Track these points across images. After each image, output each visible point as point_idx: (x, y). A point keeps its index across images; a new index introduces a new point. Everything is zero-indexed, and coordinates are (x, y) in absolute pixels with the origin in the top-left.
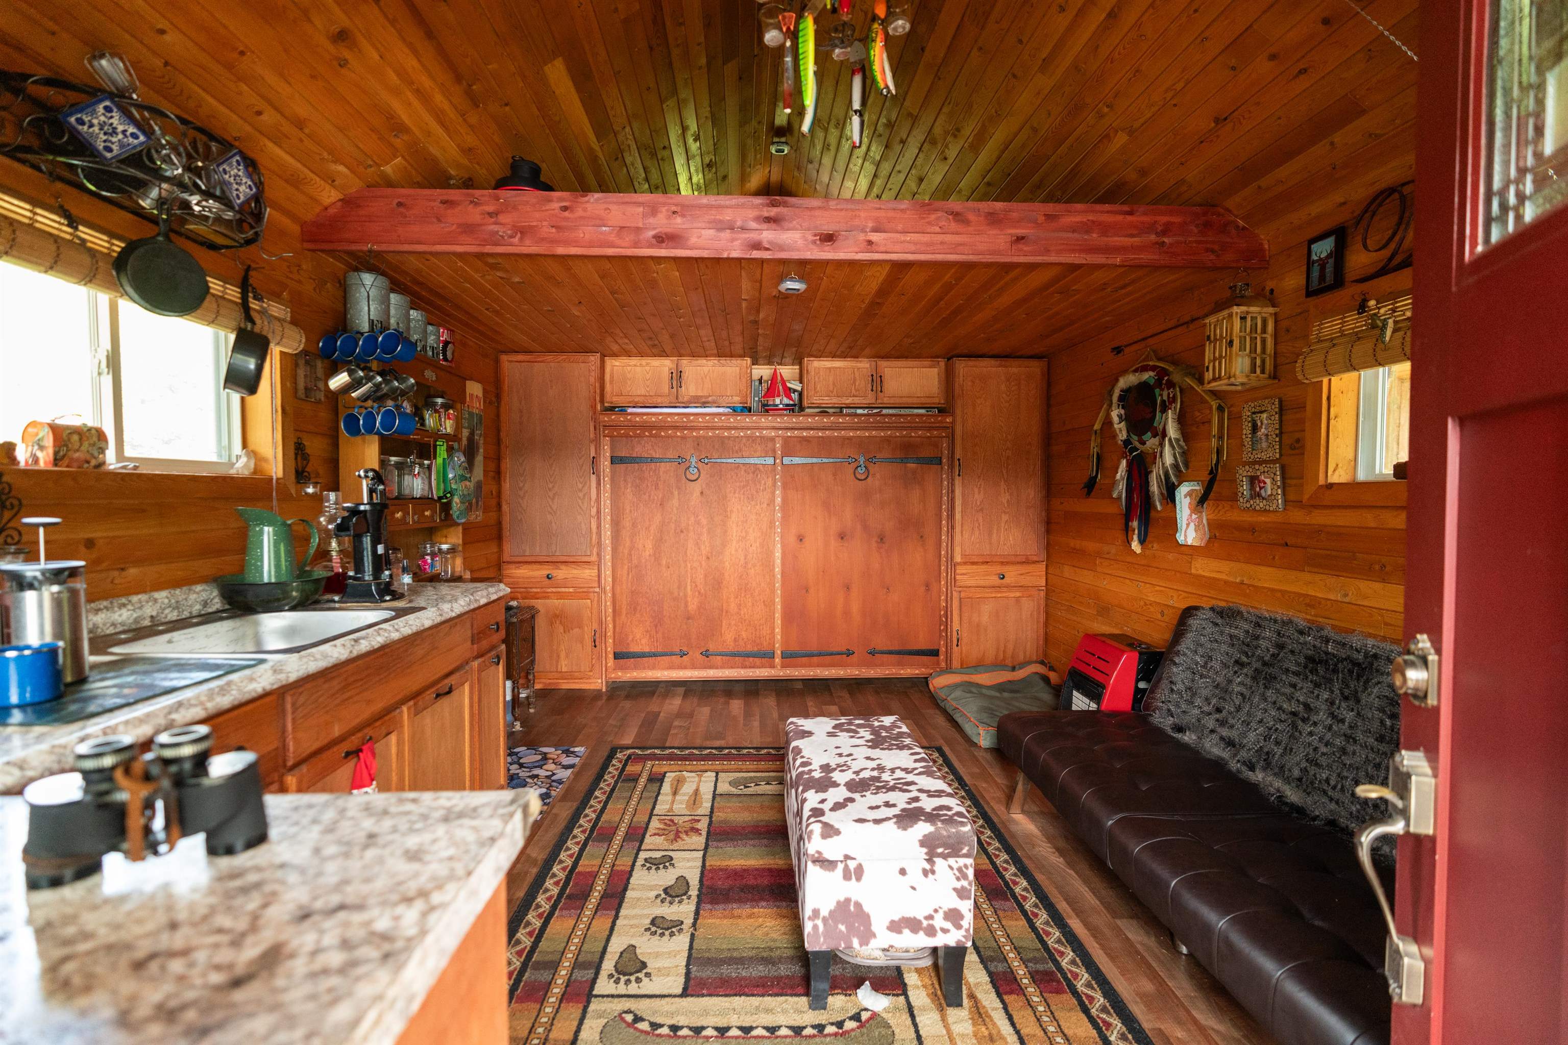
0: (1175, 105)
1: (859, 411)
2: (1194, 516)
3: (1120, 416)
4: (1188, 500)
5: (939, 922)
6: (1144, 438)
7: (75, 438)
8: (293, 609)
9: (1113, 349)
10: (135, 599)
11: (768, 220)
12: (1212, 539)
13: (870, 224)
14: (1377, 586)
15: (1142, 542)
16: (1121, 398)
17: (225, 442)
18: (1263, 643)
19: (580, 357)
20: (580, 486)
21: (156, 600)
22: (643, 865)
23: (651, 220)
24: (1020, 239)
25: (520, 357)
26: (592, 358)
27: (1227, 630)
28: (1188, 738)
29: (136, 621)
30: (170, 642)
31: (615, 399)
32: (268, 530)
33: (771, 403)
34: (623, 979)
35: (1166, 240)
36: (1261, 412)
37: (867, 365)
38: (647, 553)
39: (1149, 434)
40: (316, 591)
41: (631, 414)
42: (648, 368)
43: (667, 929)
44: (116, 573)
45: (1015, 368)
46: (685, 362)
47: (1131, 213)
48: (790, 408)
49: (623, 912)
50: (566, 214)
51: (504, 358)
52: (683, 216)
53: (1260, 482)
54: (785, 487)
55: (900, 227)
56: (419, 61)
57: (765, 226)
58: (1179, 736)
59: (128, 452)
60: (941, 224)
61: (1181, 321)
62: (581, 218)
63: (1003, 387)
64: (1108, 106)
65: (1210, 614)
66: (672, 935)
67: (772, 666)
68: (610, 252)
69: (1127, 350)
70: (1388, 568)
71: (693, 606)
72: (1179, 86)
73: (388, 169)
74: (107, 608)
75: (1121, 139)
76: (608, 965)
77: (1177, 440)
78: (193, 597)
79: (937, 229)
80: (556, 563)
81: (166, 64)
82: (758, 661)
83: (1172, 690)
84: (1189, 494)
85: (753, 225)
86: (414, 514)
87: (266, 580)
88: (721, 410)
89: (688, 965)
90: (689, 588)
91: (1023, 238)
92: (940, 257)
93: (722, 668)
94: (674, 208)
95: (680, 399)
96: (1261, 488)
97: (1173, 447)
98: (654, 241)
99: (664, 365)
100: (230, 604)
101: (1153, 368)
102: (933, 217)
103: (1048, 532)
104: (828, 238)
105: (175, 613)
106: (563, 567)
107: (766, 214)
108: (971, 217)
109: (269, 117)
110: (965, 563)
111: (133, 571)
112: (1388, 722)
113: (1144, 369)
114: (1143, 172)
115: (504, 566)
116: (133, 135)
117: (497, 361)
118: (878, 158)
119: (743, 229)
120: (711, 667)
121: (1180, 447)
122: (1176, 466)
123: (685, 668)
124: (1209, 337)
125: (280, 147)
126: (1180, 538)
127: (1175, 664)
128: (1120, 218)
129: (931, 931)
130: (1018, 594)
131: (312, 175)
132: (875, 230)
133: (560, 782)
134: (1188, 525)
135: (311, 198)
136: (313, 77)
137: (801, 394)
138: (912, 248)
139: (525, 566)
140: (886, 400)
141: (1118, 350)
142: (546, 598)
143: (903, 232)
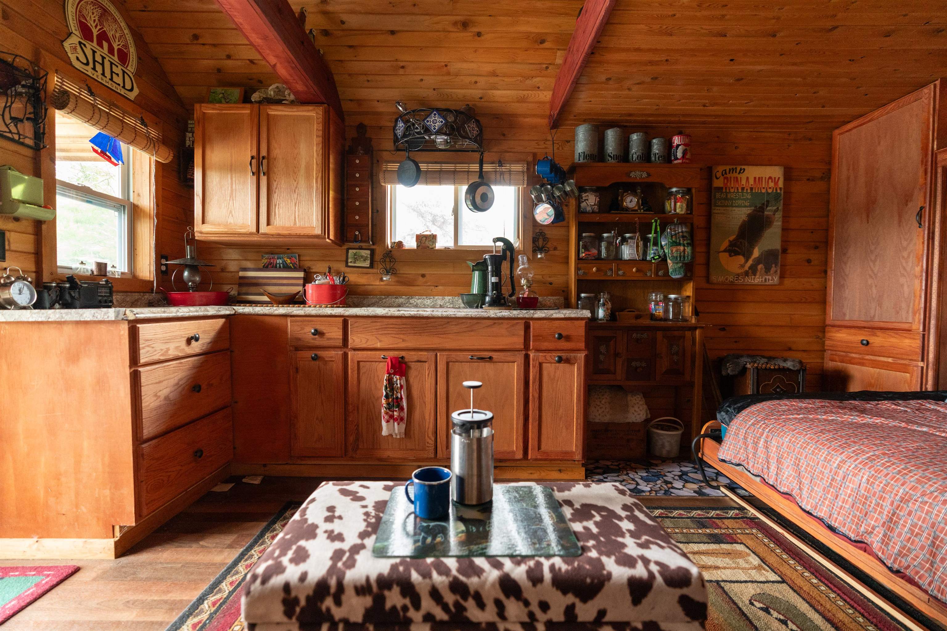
7: (424, 238)
10: (435, 298)
19: (911, 96)
20: (905, 243)
44: (433, 287)
51: (837, 130)
59: (460, 243)
73: (559, 62)
80: (874, 329)
86: (619, 270)
106: (879, 333)
111: (441, 288)
115: (827, 329)
116: (403, 126)
125: (498, 89)
131: (525, 93)
135: (536, 102)
136: (475, 51)
142: (862, 364)
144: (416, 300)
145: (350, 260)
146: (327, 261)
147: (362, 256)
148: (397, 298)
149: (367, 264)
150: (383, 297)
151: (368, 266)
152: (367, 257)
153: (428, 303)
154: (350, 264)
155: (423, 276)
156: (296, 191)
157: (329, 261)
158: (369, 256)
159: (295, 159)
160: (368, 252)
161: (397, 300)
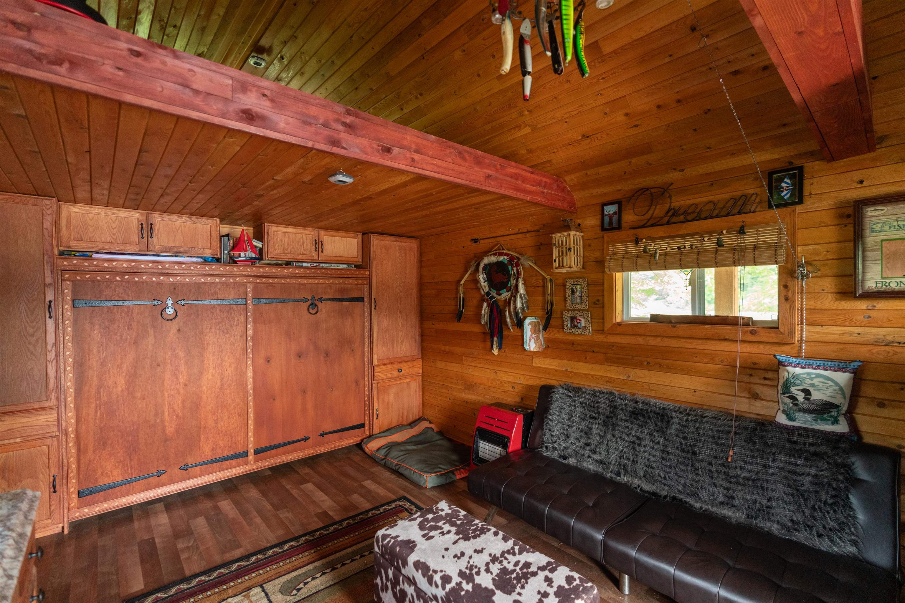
0: (566, 122)
1: (305, 265)
2: (534, 336)
3: (484, 279)
4: (530, 327)
6: (501, 292)
9: (473, 240)
11: (346, 125)
12: (548, 347)
13: (414, 147)
14: (646, 372)
15: (500, 347)
16: (484, 269)
18: (602, 405)
23: (241, 96)
24: (489, 176)
27: (577, 399)
28: (572, 461)
31: (73, 244)
33: (237, 255)
35: (545, 190)
36: (577, 285)
37: (312, 233)
38: (119, 389)
39: (505, 290)
41: (97, 259)
42: (114, 218)
45: (403, 243)
46: (155, 215)
47: (532, 173)
48: (253, 261)
52: (272, 100)
53: (577, 320)
54: (255, 321)
55: (430, 153)
57: (343, 129)
58: (565, 462)
60: (452, 157)
61: (520, 231)
63: (397, 254)
64: (528, 111)
65: (561, 391)
67: (248, 463)
68: (194, 115)
69: (481, 242)
70: (651, 364)
71: (170, 429)
72: (573, 113)
75: (528, 130)
77: (524, 295)
79: (450, 160)
82: (234, 462)
83: (552, 435)
84: (531, 323)
85: (334, 125)
88: (194, 260)
90: (166, 413)
91: (491, 176)
92: (451, 179)
93: (200, 476)
94: (263, 91)
95: (151, 248)
96: (577, 323)
97: (522, 299)
98: (244, 117)
99: (134, 217)
101: (507, 255)
102: (448, 151)
104: (387, 150)
107: (344, 120)
108: (467, 156)
110: (379, 365)
112: (683, 442)
113: (501, 254)
114: (530, 151)
119: (325, 126)
120: (189, 478)
121: (525, 298)
122: (523, 309)
123: (163, 485)
124: (555, 245)
126: (527, 347)
127: (551, 420)
128: (529, 174)
130: (409, 380)
132: (417, 151)
134: (530, 340)
138: (437, 169)
140: (324, 258)
141: (476, 241)
143: (433, 158)
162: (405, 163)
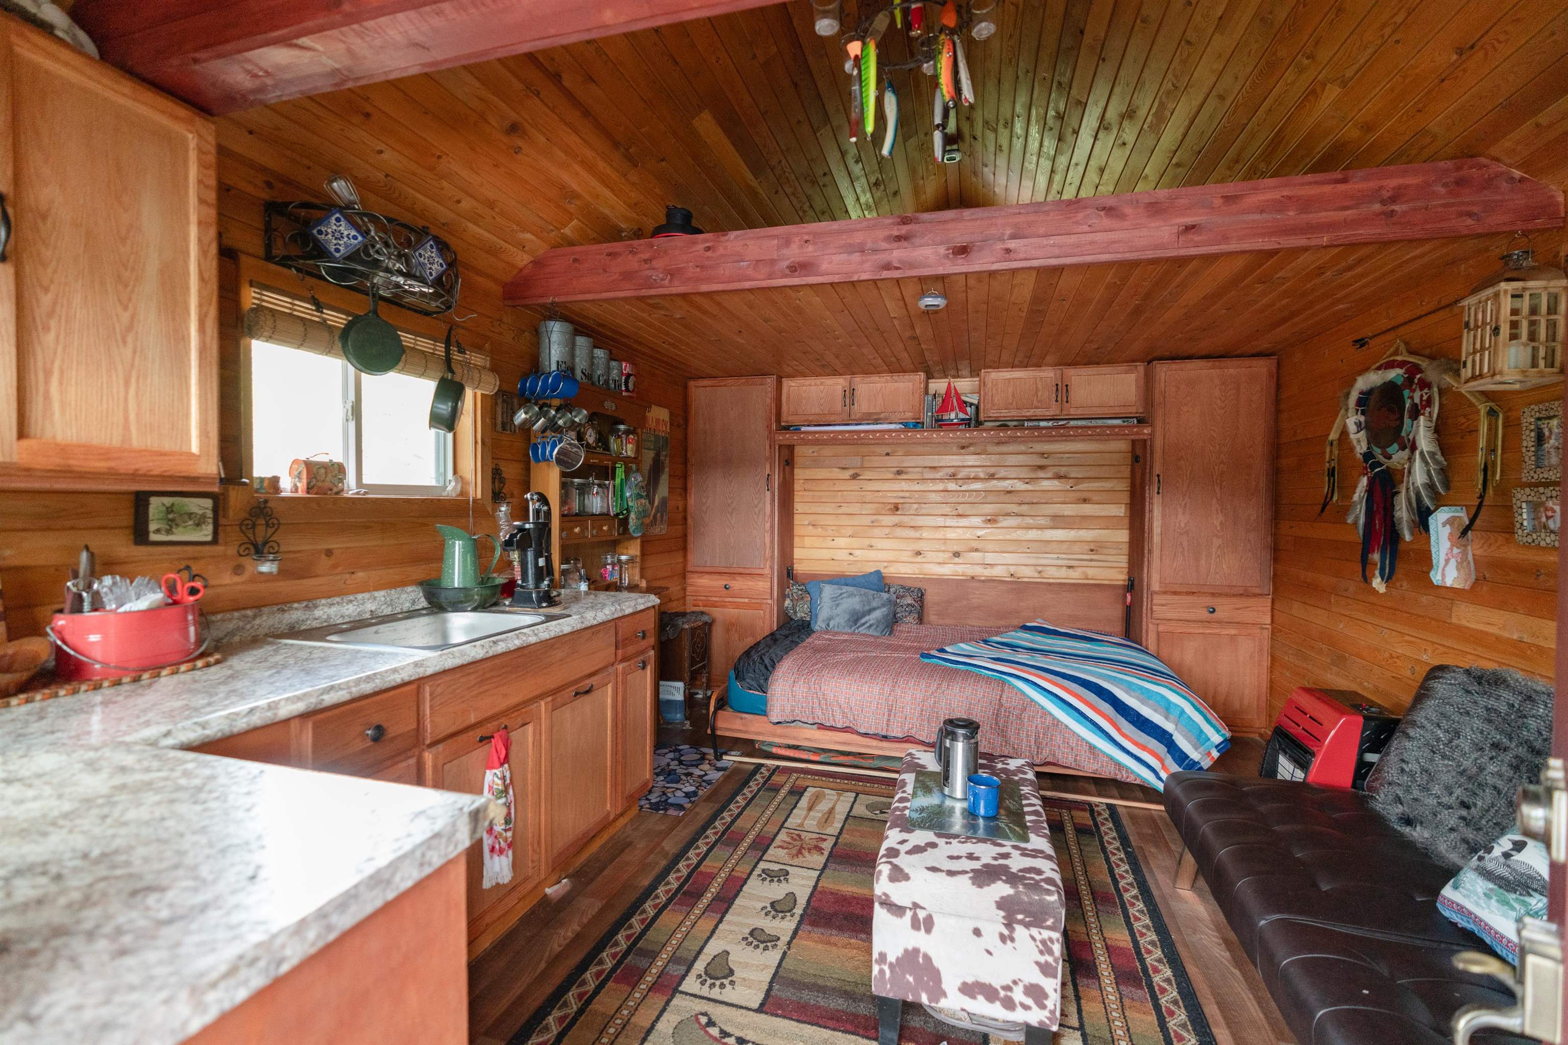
0: (1397, 42)
1: (1043, 424)
2: (1456, 551)
3: (1358, 424)
4: (1448, 529)
5: (1018, 995)
6: (1390, 450)
7: (323, 471)
8: (474, 610)
9: (1356, 341)
10: (360, 596)
11: (899, 238)
12: (1479, 581)
13: (1008, 232)
15: (1388, 578)
16: (1360, 402)
17: (442, 470)
18: (1532, 723)
19: (758, 379)
20: (756, 502)
21: (375, 598)
22: (760, 875)
23: (786, 252)
24: (1189, 228)
25: (706, 382)
26: (769, 380)
27: (1482, 701)
28: (1418, 834)
29: (359, 614)
30: (376, 632)
31: (790, 418)
32: (458, 544)
33: (945, 417)
34: (709, 981)
35: (1396, 208)
36: (1550, 418)
37: (1052, 374)
39: (1395, 446)
40: (494, 595)
41: (804, 432)
42: (822, 387)
43: (762, 942)
44: (348, 576)
45: (1232, 369)
46: (857, 379)
47: (1345, 181)
48: (967, 423)
49: (728, 917)
50: (709, 254)
51: (692, 383)
52: (815, 243)
53: (1546, 509)
55: (1042, 231)
56: (581, 137)
57: (896, 245)
58: (1407, 830)
59: (366, 480)
60: (1090, 222)
62: (722, 255)
63: (1217, 393)
64: (1308, 58)
65: (1463, 678)
66: (766, 949)
68: (747, 285)
69: (1372, 343)
72: (1399, 19)
73: (567, 231)
74: (338, 603)
75: (1332, 93)
76: (700, 966)
77: (1432, 454)
78: (404, 596)
79: (1085, 228)
80: (733, 574)
81: (387, 176)
83: (1403, 770)
84: (1450, 522)
85: (884, 245)
86: (593, 528)
87: (456, 585)
88: (892, 427)
89: (771, 983)
91: (1193, 227)
92: (1089, 259)
94: (806, 237)
95: (853, 417)
96: (1548, 518)
97: (1427, 463)
98: (787, 272)
99: (837, 384)
100: (430, 603)
101: (1401, 364)
102: (1080, 216)
103: (1276, 560)
104: (963, 251)
105: (390, 609)
106: (738, 577)
107: (896, 233)
108: (1128, 210)
109: (466, 204)
110: (1165, 593)
111: (360, 575)
113: (1390, 365)
114: (1368, 128)
115: (688, 575)
116: (355, 238)
117: (686, 387)
118: (1052, 153)
119: (875, 251)
121: (1437, 462)
122: (1431, 486)
124: (1467, 325)
125: (478, 226)
126: (1436, 577)
127: (1408, 737)
128: (1327, 189)
129: (1009, 1004)
130: (1233, 632)
131: (507, 245)
132: (1014, 237)
133: (709, 782)
134: (1447, 561)
135: (507, 263)
136: (495, 166)
137: (977, 408)
138: (1057, 251)
139: (707, 576)
140: (1072, 411)
141: (1361, 343)
142: (724, 606)
143: (1046, 236)
144: (326, 609)
145: (153, 527)
146: (64, 529)
147: (190, 515)
148: (284, 611)
149: (205, 533)
150: (249, 613)
151: (209, 538)
152: (203, 516)
153: (350, 611)
154: (153, 537)
155: (329, 553)
156: (130, 339)
157: (73, 528)
158: (210, 514)
159: (123, 240)
160: (208, 503)
161: (287, 615)
162: (993, 259)
